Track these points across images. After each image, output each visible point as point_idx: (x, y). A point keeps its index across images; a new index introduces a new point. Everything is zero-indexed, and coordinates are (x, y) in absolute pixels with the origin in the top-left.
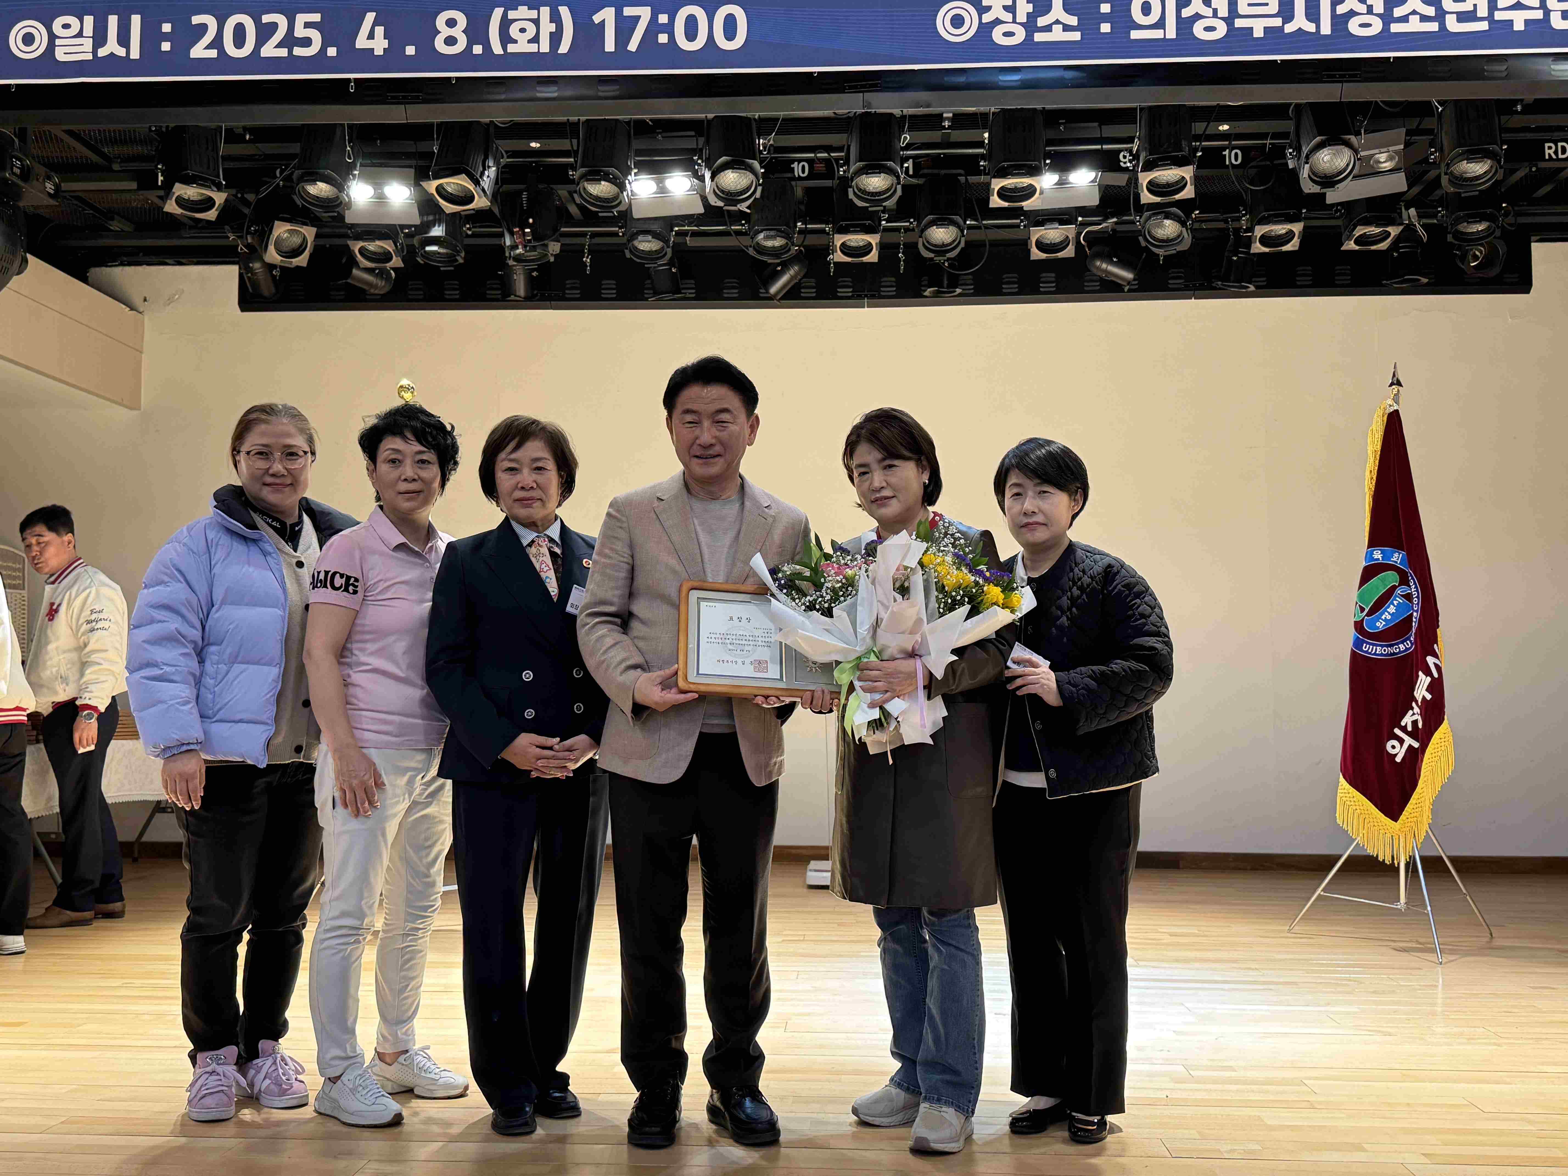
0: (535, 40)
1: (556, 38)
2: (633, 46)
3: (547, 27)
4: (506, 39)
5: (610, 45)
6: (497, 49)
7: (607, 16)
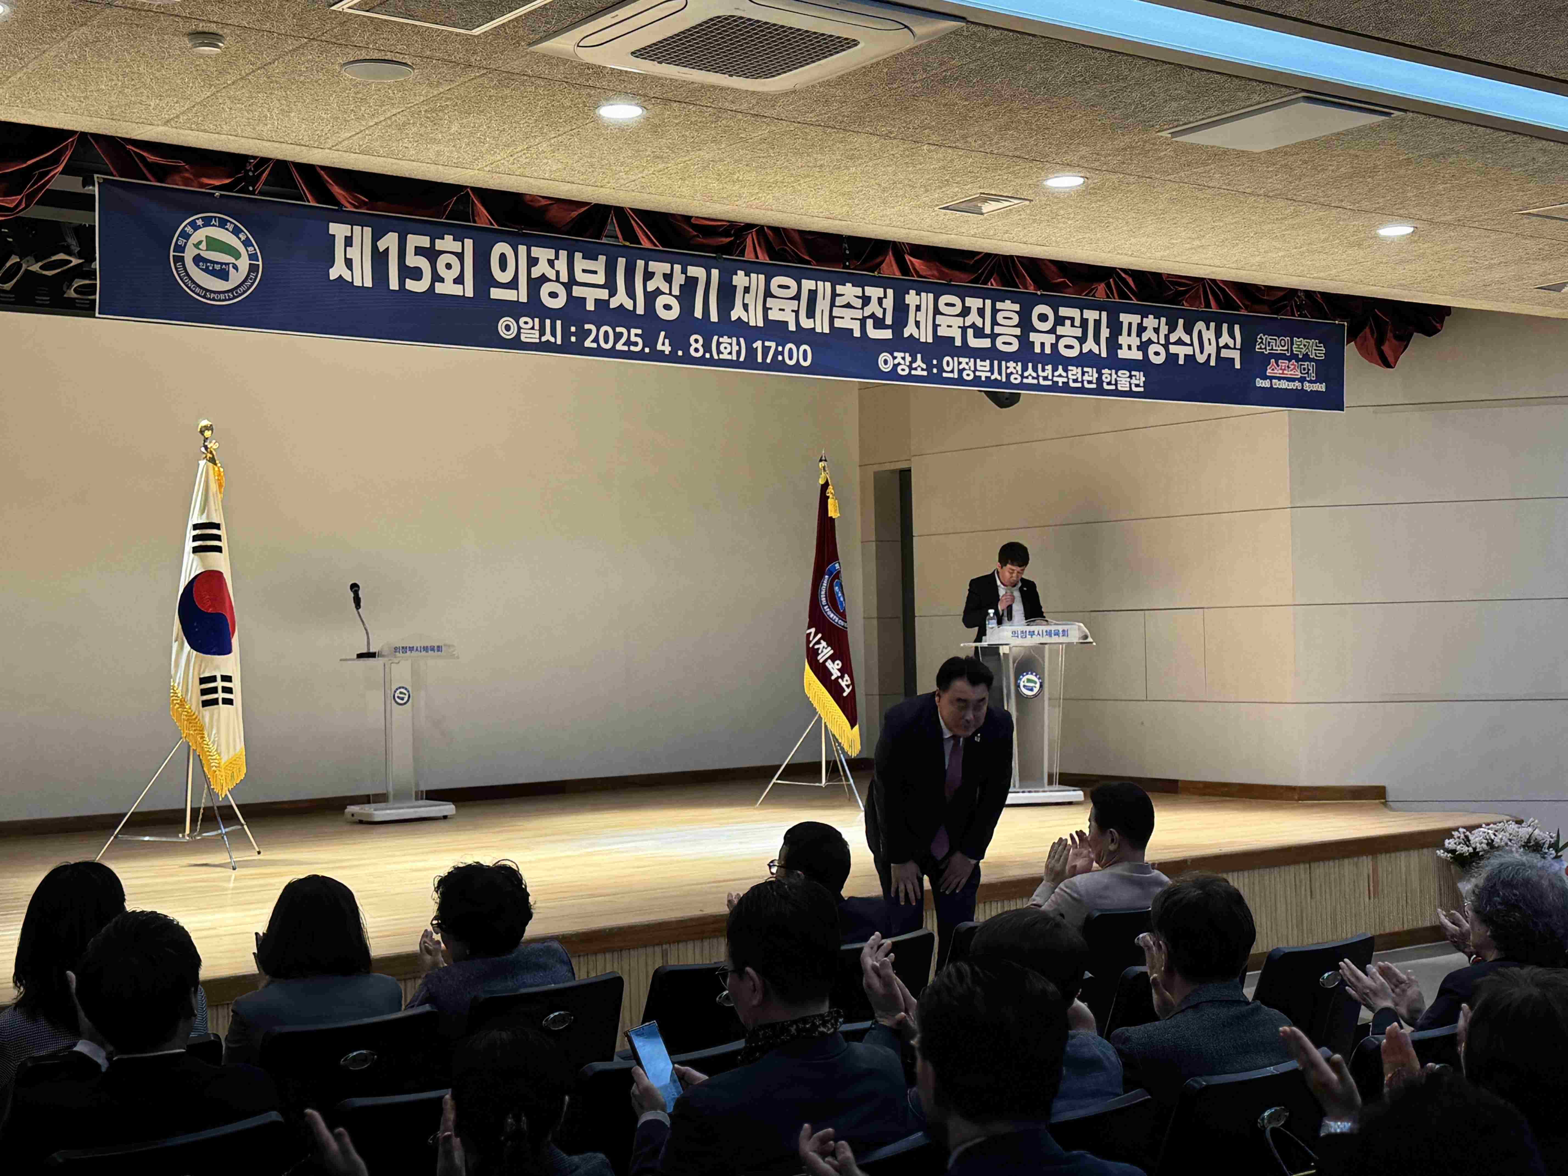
0: (730, 353)
1: (739, 353)
2: (768, 361)
3: (735, 348)
4: (719, 352)
5: (760, 360)
6: (716, 357)
7: (758, 344)
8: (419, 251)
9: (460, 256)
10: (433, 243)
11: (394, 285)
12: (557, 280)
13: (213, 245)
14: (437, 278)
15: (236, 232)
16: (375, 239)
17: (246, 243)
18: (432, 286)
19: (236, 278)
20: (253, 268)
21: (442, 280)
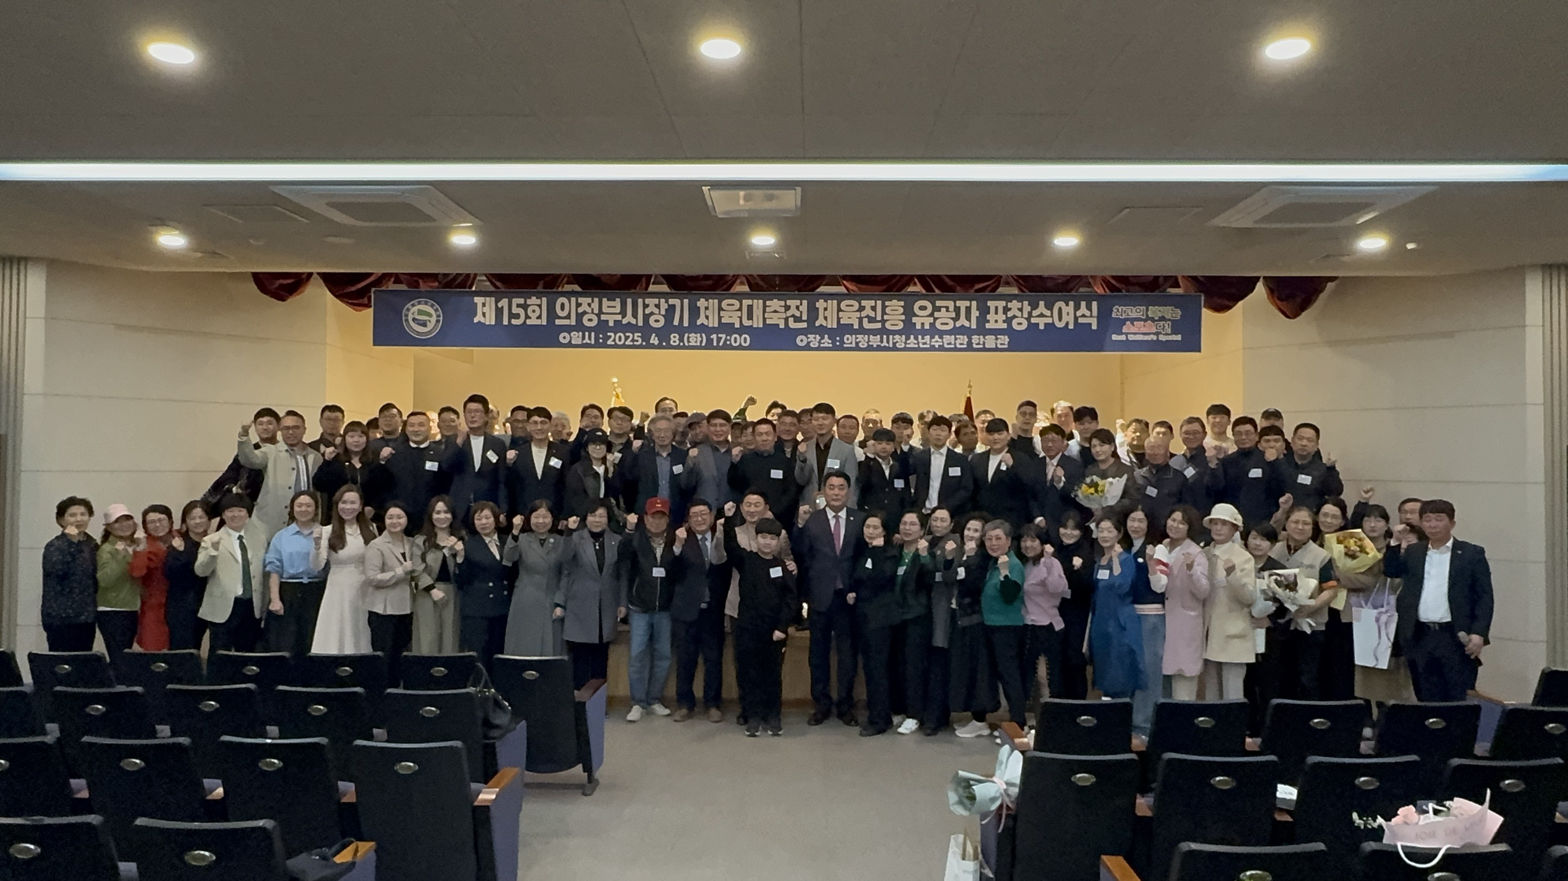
0: (696, 342)
1: (701, 342)
2: (721, 344)
3: (699, 339)
4: (689, 342)
5: (715, 344)
6: (686, 344)
7: (714, 336)
8: (518, 306)
9: (540, 306)
10: (525, 301)
11: (506, 322)
12: (593, 312)
13: (420, 312)
14: (527, 317)
15: (432, 306)
16: (497, 302)
17: (436, 310)
18: (525, 322)
19: (430, 326)
20: (438, 321)
21: (530, 318)
